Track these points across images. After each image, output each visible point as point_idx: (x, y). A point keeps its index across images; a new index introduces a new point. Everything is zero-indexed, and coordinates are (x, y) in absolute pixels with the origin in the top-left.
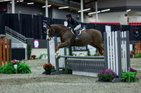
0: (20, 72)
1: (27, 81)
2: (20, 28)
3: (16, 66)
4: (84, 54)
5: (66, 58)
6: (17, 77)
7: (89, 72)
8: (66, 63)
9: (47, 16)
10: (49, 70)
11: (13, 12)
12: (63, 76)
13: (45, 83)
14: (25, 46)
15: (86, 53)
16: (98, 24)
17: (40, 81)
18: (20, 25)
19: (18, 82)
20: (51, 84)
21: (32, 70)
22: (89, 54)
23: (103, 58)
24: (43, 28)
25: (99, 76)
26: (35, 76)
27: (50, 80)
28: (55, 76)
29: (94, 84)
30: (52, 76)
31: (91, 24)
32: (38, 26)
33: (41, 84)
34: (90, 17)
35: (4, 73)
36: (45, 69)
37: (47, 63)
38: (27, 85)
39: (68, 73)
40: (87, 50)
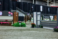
0: (22, 26)
1: (24, 30)
2: (22, 8)
3: (20, 24)
4: (48, 20)
5: (41, 21)
6: (20, 28)
7: (50, 27)
8: (40, 23)
9: (33, 3)
10: (33, 26)
11: (20, 1)
12: (39, 29)
13: (32, 31)
14: (24, 15)
15: (49, 19)
16: (54, 7)
17: (30, 30)
18: (22, 7)
19: (21, 30)
20: (34, 32)
21: (27, 25)
22: (50, 20)
23: (56, 22)
24: (32, 8)
25: (54, 29)
26: (27, 28)
27: (34, 30)
28: (36, 28)
29: (52, 33)
30: (34, 28)
31: (51, 7)
32: (30, 7)
33: (30, 31)
34: (51, 4)
35: (15, 26)
36: (32, 25)
37: (33, 23)
38: (24, 32)
39: (41, 28)
40: (50, 18)
